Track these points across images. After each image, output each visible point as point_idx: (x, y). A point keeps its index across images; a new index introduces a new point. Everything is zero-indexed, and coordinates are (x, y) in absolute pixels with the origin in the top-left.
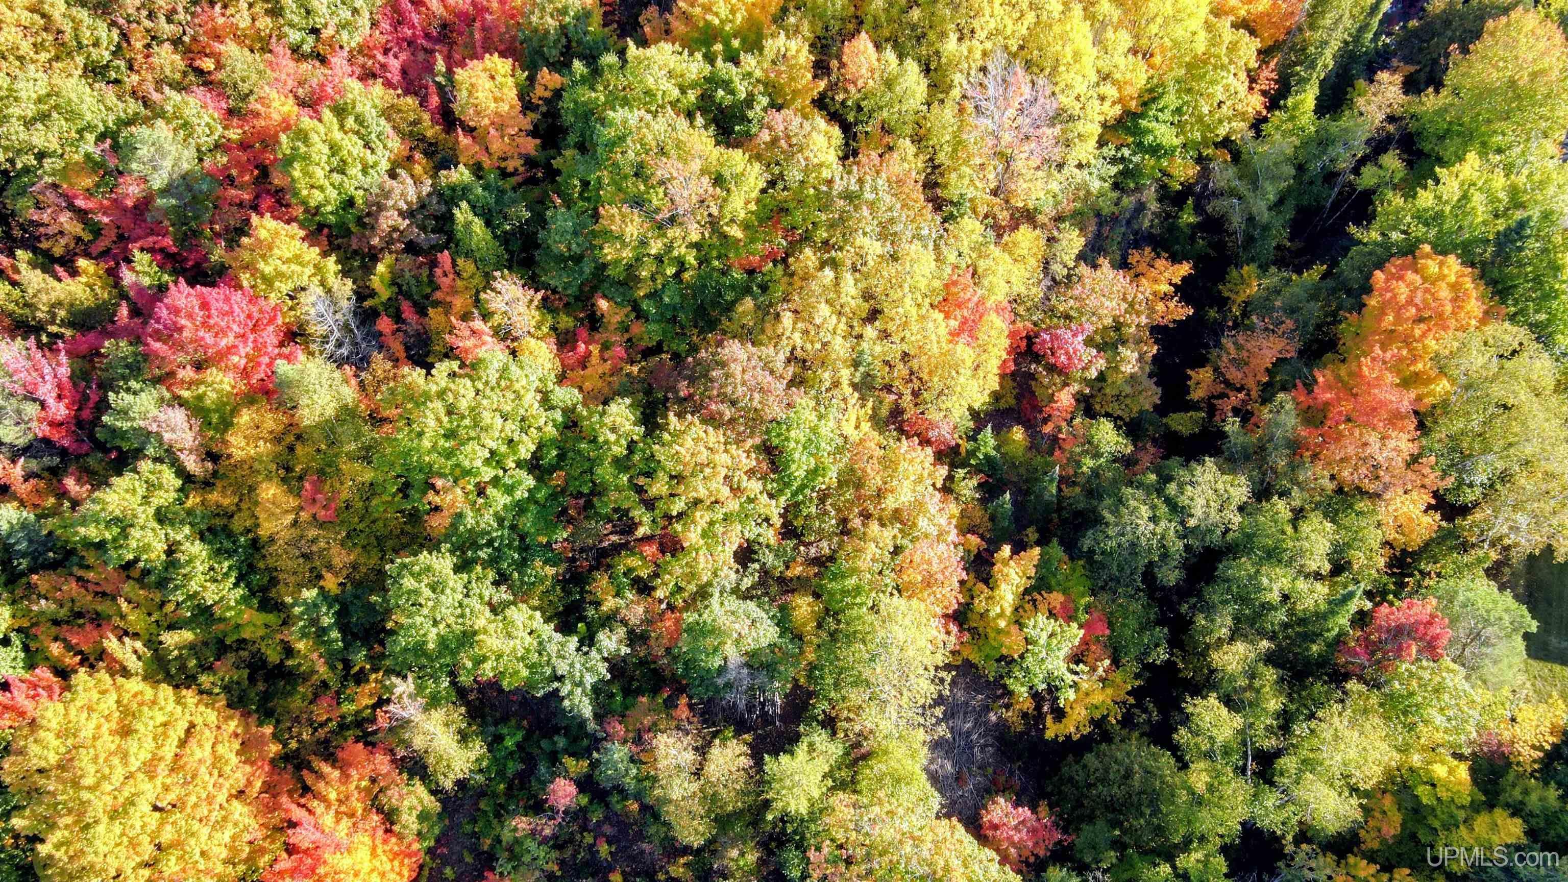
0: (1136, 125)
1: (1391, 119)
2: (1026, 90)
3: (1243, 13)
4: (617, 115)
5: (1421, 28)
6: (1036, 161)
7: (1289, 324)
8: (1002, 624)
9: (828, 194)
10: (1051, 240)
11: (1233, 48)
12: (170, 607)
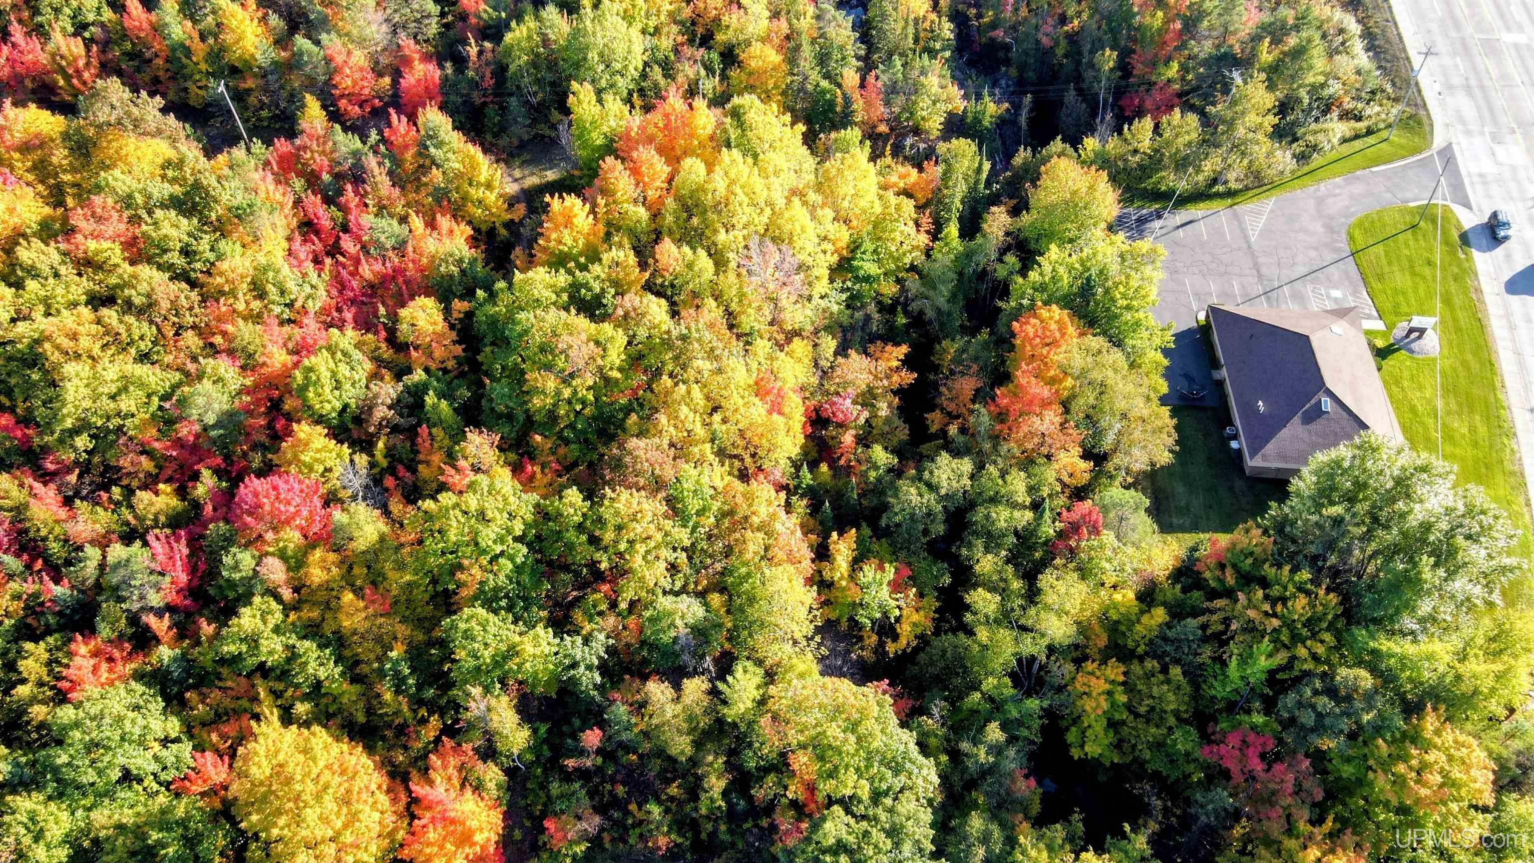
0: (851, 266)
1: (1007, 234)
2: (777, 256)
3: (902, 185)
4: (522, 316)
5: (1012, 176)
6: (793, 298)
7: (975, 367)
8: (844, 583)
9: (670, 339)
10: (815, 345)
11: (898, 208)
12: (290, 692)
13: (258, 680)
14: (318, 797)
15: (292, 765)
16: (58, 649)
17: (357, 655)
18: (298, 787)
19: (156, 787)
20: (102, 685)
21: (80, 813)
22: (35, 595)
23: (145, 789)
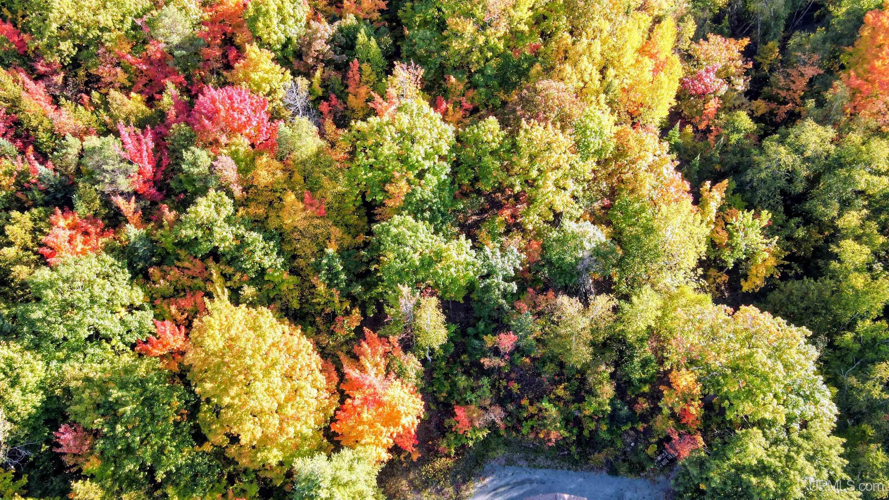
7: (816, 57)
12: (237, 277)
13: (211, 263)
14: (267, 372)
15: (244, 340)
16: (41, 220)
17: (295, 249)
18: (248, 361)
19: (122, 346)
20: (77, 253)
21: (54, 364)
22: (24, 174)
23: (113, 347)
